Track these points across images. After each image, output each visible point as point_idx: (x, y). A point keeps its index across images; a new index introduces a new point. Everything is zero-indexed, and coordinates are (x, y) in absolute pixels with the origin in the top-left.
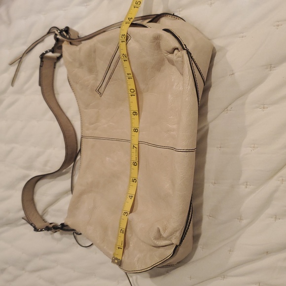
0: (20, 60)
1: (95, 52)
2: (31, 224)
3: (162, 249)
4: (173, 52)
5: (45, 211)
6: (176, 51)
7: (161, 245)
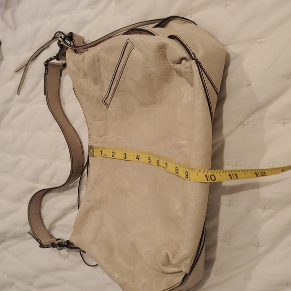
0: (25, 67)
1: (99, 61)
2: (37, 240)
3: (170, 276)
4: (180, 63)
5: (52, 225)
6: (184, 61)
7: (168, 272)
